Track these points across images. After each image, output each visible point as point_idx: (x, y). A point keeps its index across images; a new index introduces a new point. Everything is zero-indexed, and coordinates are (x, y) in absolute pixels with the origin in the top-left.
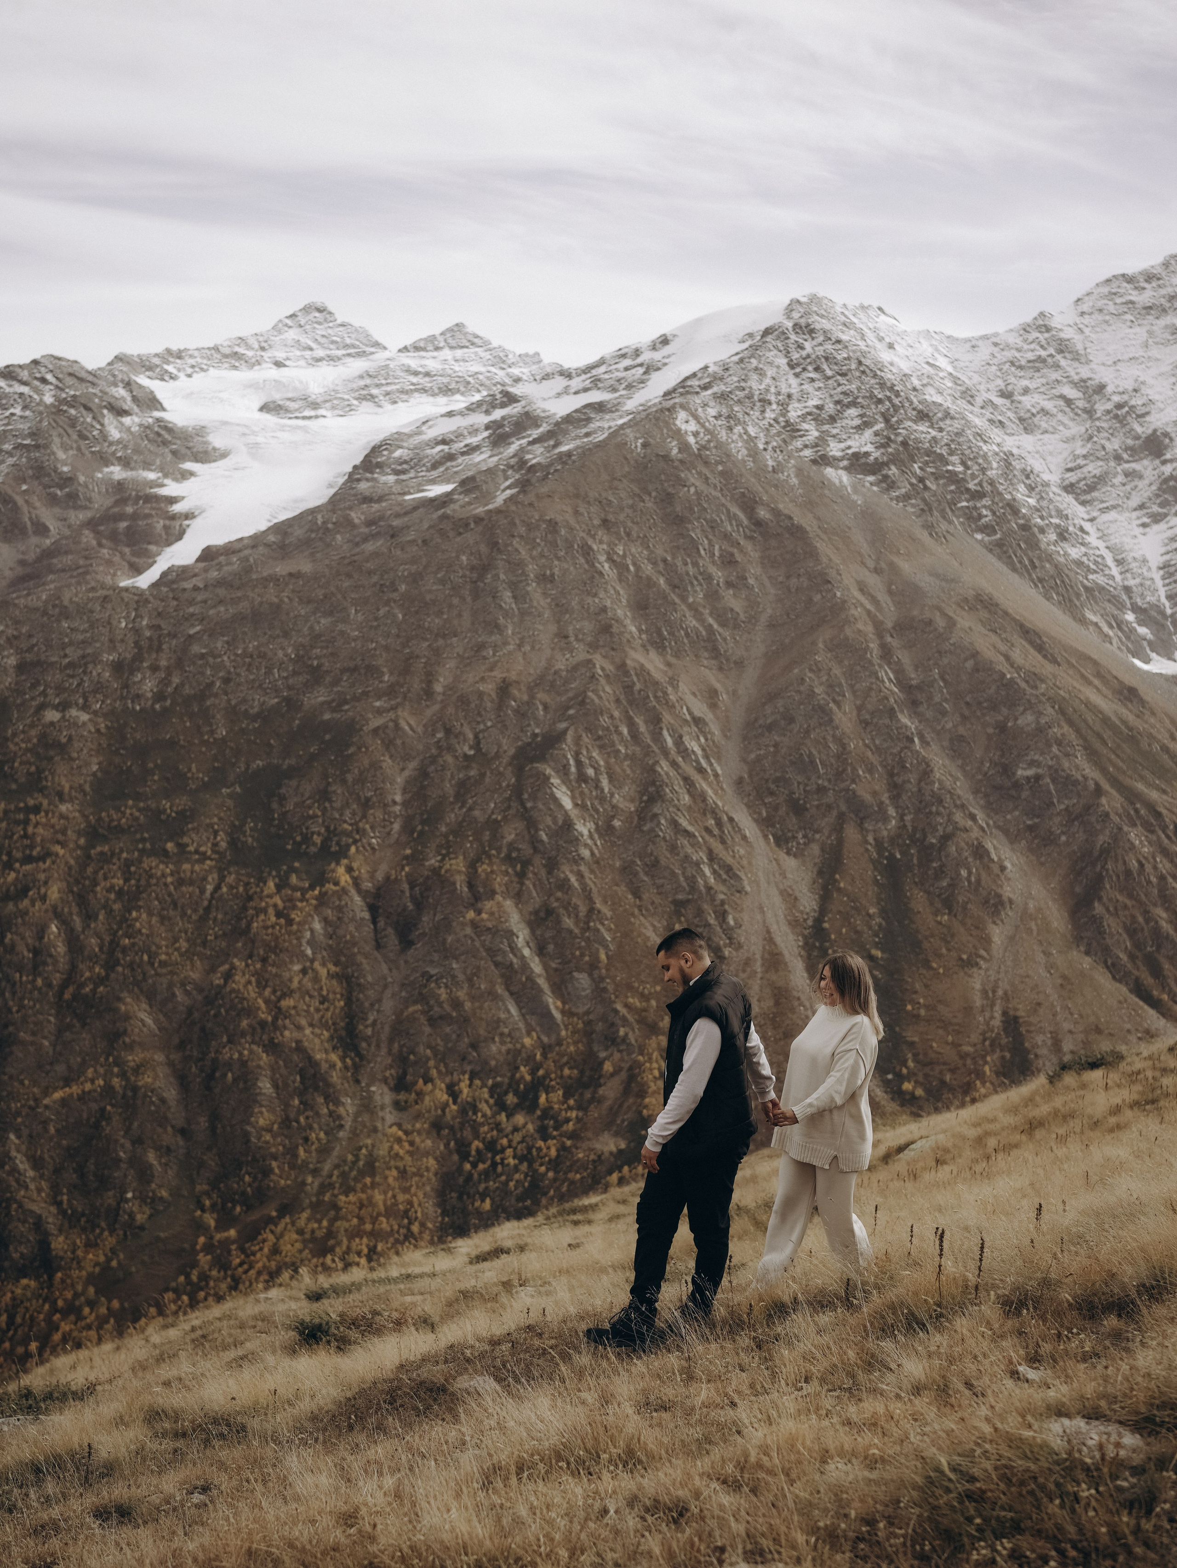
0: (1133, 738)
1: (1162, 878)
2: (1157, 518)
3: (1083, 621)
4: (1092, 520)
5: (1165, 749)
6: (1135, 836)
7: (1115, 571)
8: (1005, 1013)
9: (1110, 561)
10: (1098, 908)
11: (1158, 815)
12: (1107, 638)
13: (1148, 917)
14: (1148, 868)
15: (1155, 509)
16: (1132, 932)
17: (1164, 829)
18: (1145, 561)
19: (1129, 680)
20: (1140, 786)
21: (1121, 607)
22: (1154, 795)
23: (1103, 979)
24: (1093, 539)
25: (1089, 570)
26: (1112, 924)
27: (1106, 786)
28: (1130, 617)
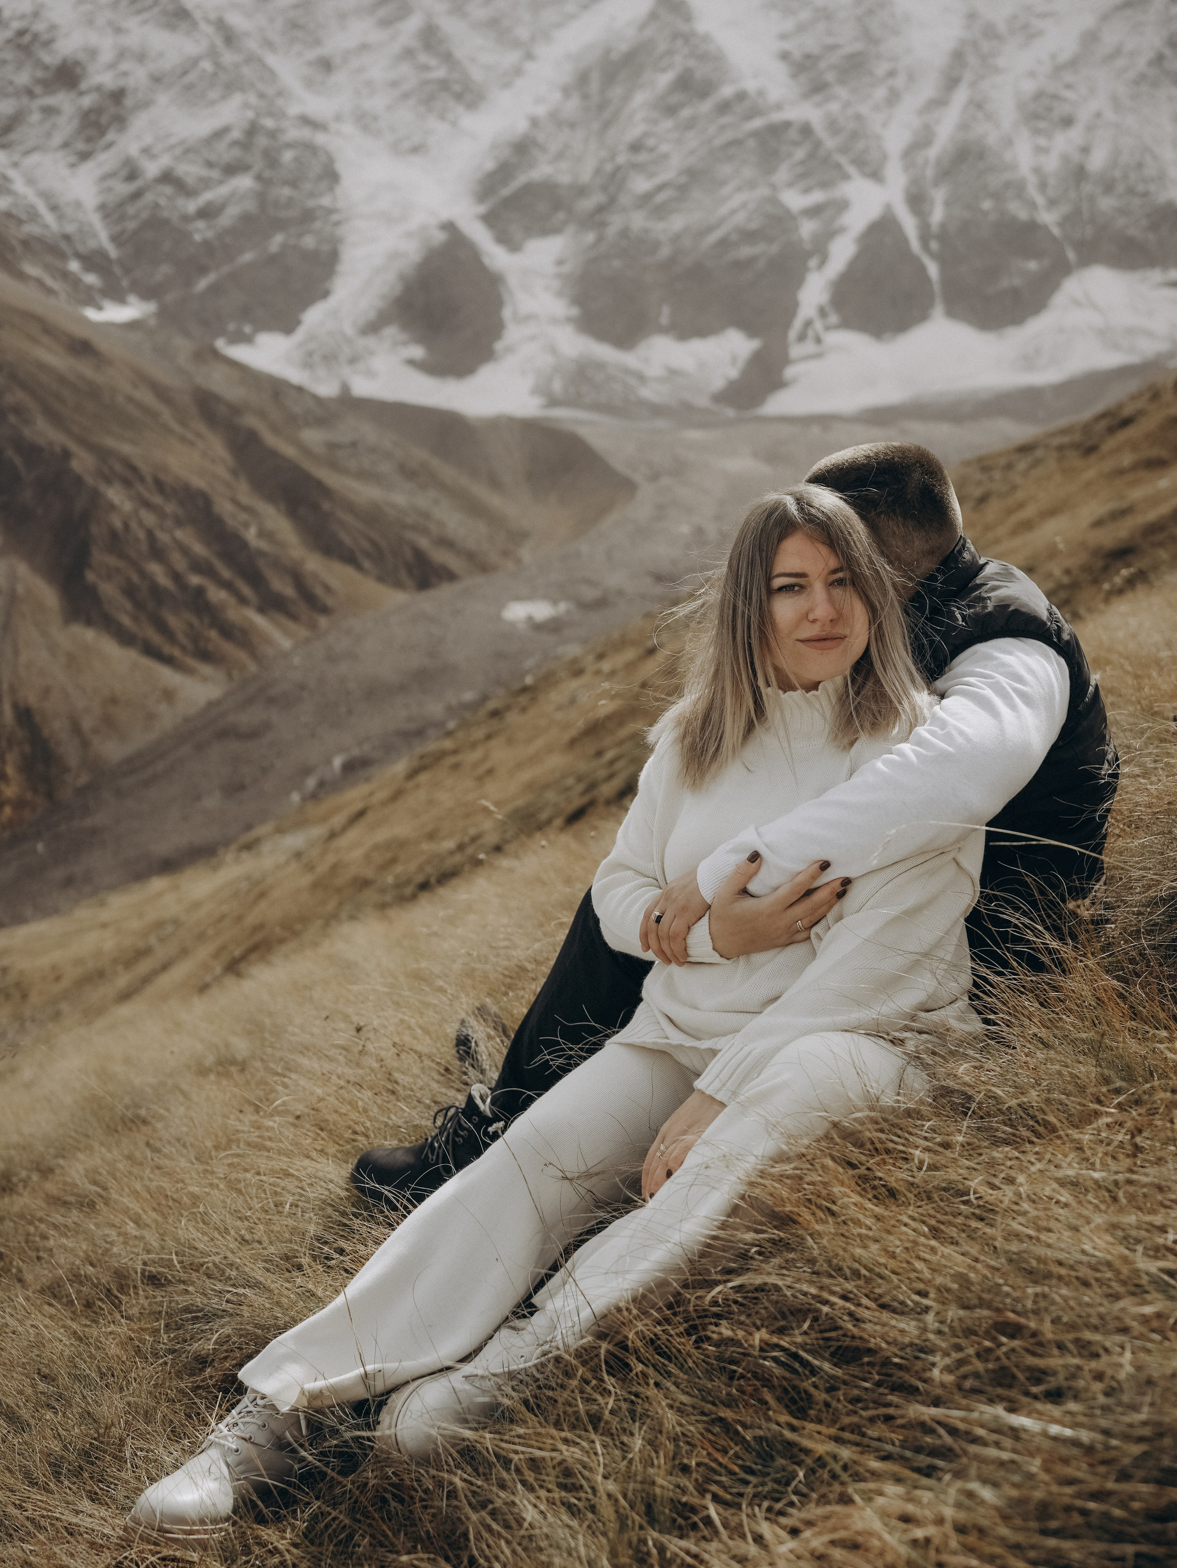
0: (94, 392)
1: (150, 534)
2: (84, 156)
3: (21, 276)
4: (15, 165)
5: (130, 399)
6: (115, 494)
7: (49, 218)
8: (15, 706)
9: (42, 208)
10: (90, 577)
11: (134, 469)
12: (50, 291)
13: (143, 574)
14: (134, 525)
15: (81, 146)
16: (130, 591)
17: (142, 479)
18: (78, 205)
19: (80, 332)
20: (110, 442)
21: (63, 256)
22: (126, 449)
23: (110, 647)
24: (19, 186)
25: (20, 222)
26: (108, 590)
27: (73, 446)
28: (74, 266)
